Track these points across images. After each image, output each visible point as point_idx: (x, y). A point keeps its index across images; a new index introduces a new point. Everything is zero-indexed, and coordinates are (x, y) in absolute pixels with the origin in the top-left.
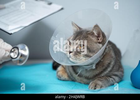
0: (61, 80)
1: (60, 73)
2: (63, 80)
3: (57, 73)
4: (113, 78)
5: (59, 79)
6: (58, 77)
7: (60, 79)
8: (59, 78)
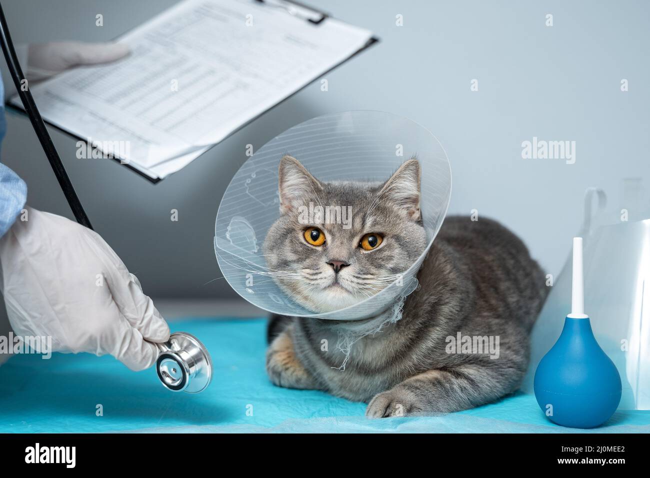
0: (281, 386)
1: (279, 360)
2: (291, 388)
3: (268, 361)
4: (467, 378)
5: (275, 385)
6: (271, 373)
7: (277, 382)
8: (277, 380)
